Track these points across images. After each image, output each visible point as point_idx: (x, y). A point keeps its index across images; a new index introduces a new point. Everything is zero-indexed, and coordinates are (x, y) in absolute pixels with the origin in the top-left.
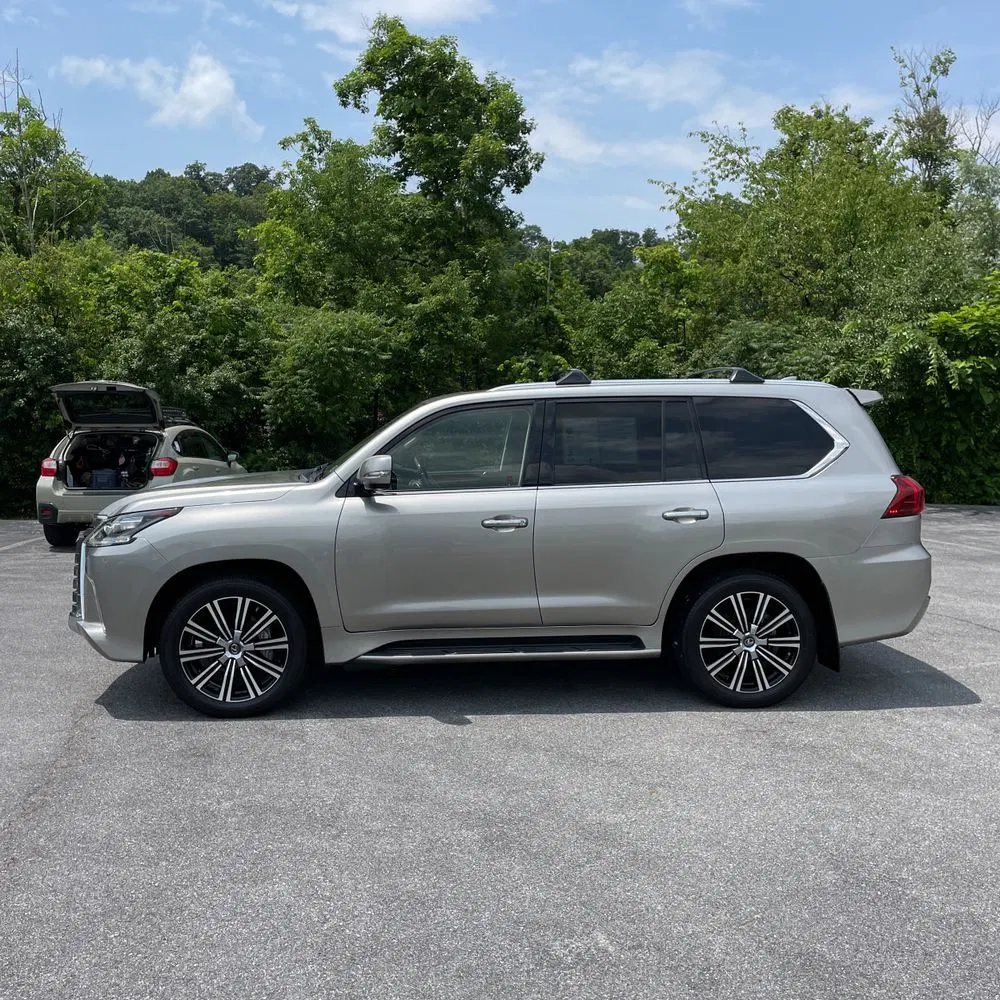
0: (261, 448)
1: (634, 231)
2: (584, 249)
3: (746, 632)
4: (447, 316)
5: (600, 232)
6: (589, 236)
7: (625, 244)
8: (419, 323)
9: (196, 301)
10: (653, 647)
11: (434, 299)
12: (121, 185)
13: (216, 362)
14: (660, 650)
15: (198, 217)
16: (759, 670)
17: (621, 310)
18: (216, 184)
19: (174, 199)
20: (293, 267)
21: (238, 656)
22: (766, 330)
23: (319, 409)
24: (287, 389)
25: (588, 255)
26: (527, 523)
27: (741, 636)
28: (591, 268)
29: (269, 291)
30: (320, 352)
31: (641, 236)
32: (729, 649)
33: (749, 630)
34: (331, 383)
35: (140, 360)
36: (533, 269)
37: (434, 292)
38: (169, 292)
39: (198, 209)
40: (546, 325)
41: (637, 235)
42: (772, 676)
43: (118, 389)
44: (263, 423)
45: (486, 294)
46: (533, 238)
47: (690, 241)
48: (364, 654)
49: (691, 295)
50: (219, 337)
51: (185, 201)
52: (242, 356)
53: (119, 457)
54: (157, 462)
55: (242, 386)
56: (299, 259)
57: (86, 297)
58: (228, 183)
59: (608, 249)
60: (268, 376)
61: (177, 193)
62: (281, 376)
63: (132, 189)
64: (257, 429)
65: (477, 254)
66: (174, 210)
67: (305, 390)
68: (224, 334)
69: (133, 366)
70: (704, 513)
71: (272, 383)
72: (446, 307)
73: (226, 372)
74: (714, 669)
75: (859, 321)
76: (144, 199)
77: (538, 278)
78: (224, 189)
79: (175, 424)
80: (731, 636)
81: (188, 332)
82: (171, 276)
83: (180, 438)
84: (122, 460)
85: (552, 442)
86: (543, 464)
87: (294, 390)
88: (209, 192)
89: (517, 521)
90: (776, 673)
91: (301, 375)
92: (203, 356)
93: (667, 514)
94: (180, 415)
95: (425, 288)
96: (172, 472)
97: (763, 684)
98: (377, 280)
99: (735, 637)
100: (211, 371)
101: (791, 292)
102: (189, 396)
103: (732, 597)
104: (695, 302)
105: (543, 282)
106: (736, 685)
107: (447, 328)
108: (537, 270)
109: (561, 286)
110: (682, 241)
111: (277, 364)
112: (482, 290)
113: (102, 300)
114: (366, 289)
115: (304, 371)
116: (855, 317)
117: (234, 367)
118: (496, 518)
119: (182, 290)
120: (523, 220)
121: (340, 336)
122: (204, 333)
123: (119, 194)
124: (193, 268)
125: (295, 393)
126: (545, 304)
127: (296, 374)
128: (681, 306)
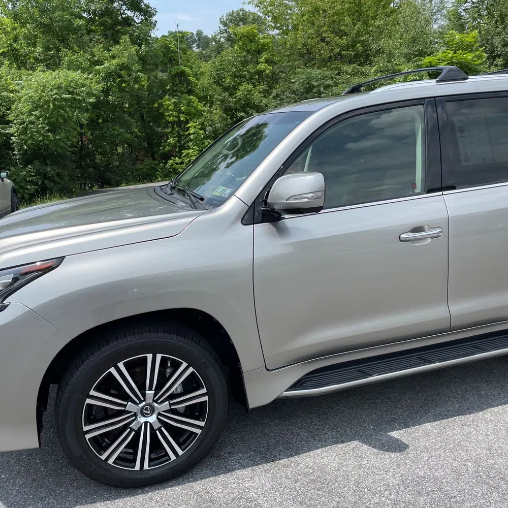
0: (14, 166)
4: (123, 73)
11: (114, 62)
20: (12, 45)
21: (152, 419)
22: (320, 74)
23: (52, 138)
24: (27, 125)
26: (442, 232)
30: (47, 98)
31: (195, 34)
34: (57, 119)
37: (113, 57)
41: (193, 34)
44: (13, 150)
47: (226, 35)
48: (286, 391)
60: (11, 117)
62: (22, 117)
64: (8, 154)
65: (135, 34)
67: (40, 126)
71: (15, 122)
72: (123, 67)
77: (172, 49)
87: (32, 126)
91: (36, 116)
95: (107, 55)
110: (222, 35)
111: (16, 109)
112: (140, 58)
114: (67, 56)
115: (37, 113)
118: (413, 231)
121: (59, 88)
125: (33, 128)
126: (178, 65)
127: (32, 115)
128: (262, 62)
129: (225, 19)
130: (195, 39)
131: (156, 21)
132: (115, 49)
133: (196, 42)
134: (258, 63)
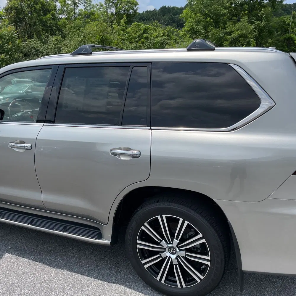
14: (109, 242)
27: (166, 246)
32: (157, 252)
74: (147, 263)
93: (113, 151)
97: (181, 283)
103: (159, 217)
106: (161, 278)
113: (123, 40)
119: (145, 35)
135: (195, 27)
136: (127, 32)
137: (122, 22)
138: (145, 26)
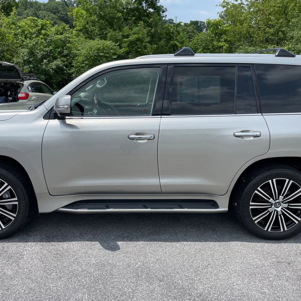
1: (204, 21)
2: (187, 26)
3: (276, 200)
4: (138, 43)
5: (192, 22)
6: (189, 23)
7: (200, 25)
8: (128, 46)
9: (48, 36)
10: (223, 208)
11: (134, 36)
12: (40, 4)
13: (55, 58)
14: (227, 209)
15: (64, 15)
16: (282, 221)
17: (200, 43)
18: (71, 4)
19: (57, 9)
20: (85, 25)
25: (188, 28)
26: (154, 137)
27: (273, 202)
28: (189, 32)
29: (76, 34)
30: (92, 55)
31: (206, 23)
32: (266, 209)
33: (278, 199)
35: (27, 57)
36: (169, 28)
37: (134, 34)
38: (39, 33)
39: (64, 12)
40: (173, 48)
41: (204, 23)
42: (288, 223)
43: (3, 65)
45: (152, 36)
46: (171, 23)
48: (62, 208)
49: (225, 37)
50: (57, 49)
51: (60, 9)
52: (65, 56)
53: (8, 92)
54: (21, 94)
55: (64, 67)
56: (87, 23)
57: (10, 33)
58: (74, 4)
59: (195, 26)
60: (74, 64)
61: (58, 6)
62: (78, 64)
63: (43, 5)
65: (150, 21)
66: (57, 12)
68: (58, 48)
69: (25, 59)
70: (258, 134)
71: (75, 66)
72: (138, 40)
73: (59, 62)
74: (257, 219)
75: (290, 46)
76: (47, 8)
77: (171, 31)
78: (73, 5)
79: (29, 79)
80: (267, 202)
81: (46, 47)
82: (39, 26)
83: (32, 85)
84: (9, 93)
85: (170, 90)
86: (165, 101)
87: (82, 69)
88: (68, 7)
89: (148, 136)
90: (291, 222)
91: (85, 64)
92: (50, 56)
93: (237, 134)
94: (33, 76)
95: (131, 32)
96: (27, 98)
97: (284, 228)
98: (114, 30)
99: (270, 203)
100: (53, 62)
101: (262, 36)
102: (45, 70)
103: (270, 181)
104: (227, 40)
105: (173, 33)
106: (268, 228)
107: (138, 48)
108: (171, 28)
109: (179, 34)
111: (77, 59)
112: (151, 35)
113: (15, 34)
114: (111, 33)
115: (86, 62)
116: (289, 44)
117: (62, 61)
118: (137, 134)
119: (43, 32)
120: (167, 10)
121: (99, 49)
122: (51, 48)
123: (40, 7)
124: (47, 24)
125: (83, 70)
126: (174, 41)
127: (84, 63)
128: (222, 41)
129: (223, 15)
130: (205, 26)
131: (166, 15)
132: (135, 29)
133: (206, 27)
134: (220, 42)
135: (90, 28)
136: (19, 26)
137: (12, 15)
138: (42, 22)
